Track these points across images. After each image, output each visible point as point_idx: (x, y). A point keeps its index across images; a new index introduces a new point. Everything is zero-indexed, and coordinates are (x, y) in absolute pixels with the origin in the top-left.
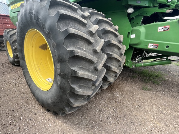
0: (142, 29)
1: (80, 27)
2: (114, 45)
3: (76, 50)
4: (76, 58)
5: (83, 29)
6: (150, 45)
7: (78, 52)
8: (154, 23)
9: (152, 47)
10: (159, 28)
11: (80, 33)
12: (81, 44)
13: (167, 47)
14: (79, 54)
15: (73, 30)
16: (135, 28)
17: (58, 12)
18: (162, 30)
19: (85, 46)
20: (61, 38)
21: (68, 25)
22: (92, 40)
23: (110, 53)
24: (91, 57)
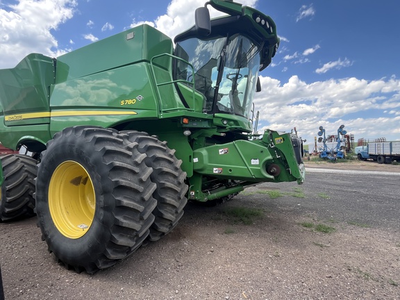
0: (204, 152)
1: (125, 159)
2: (167, 173)
3: (121, 180)
4: (120, 188)
5: (128, 160)
6: (215, 169)
7: (122, 182)
8: (216, 145)
9: (217, 172)
10: (220, 151)
11: (125, 165)
12: (126, 174)
13: (230, 170)
14: (123, 184)
15: (118, 163)
16: (197, 151)
17: (104, 148)
18: (223, 153)
19: (130, 177)
20: (107, 170)
21: (113, 158)
22: (137, 170)
23: (163, 182)
24: (136, 186)
